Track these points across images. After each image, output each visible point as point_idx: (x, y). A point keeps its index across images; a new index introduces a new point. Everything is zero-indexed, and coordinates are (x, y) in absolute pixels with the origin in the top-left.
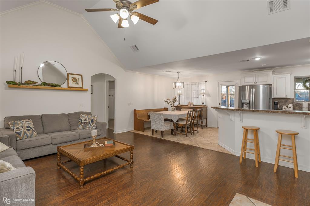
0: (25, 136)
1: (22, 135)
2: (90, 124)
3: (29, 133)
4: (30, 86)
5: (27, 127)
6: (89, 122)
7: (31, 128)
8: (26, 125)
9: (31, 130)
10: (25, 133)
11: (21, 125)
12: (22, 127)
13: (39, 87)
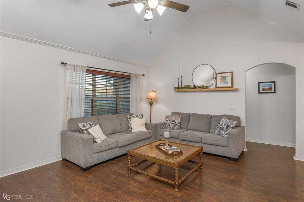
0: (168, 127)
1: (166, 126)
2: (224, 130)
3: (172, 126)
4: (186, 89)
5: (173, 121)
6: (224, 128)
7: (176, 122)
8: (173, 120)
9: (175, 124)
10: (169, 125)
11: (170, 119)
12: (170, 120)
13: (191, 90)
